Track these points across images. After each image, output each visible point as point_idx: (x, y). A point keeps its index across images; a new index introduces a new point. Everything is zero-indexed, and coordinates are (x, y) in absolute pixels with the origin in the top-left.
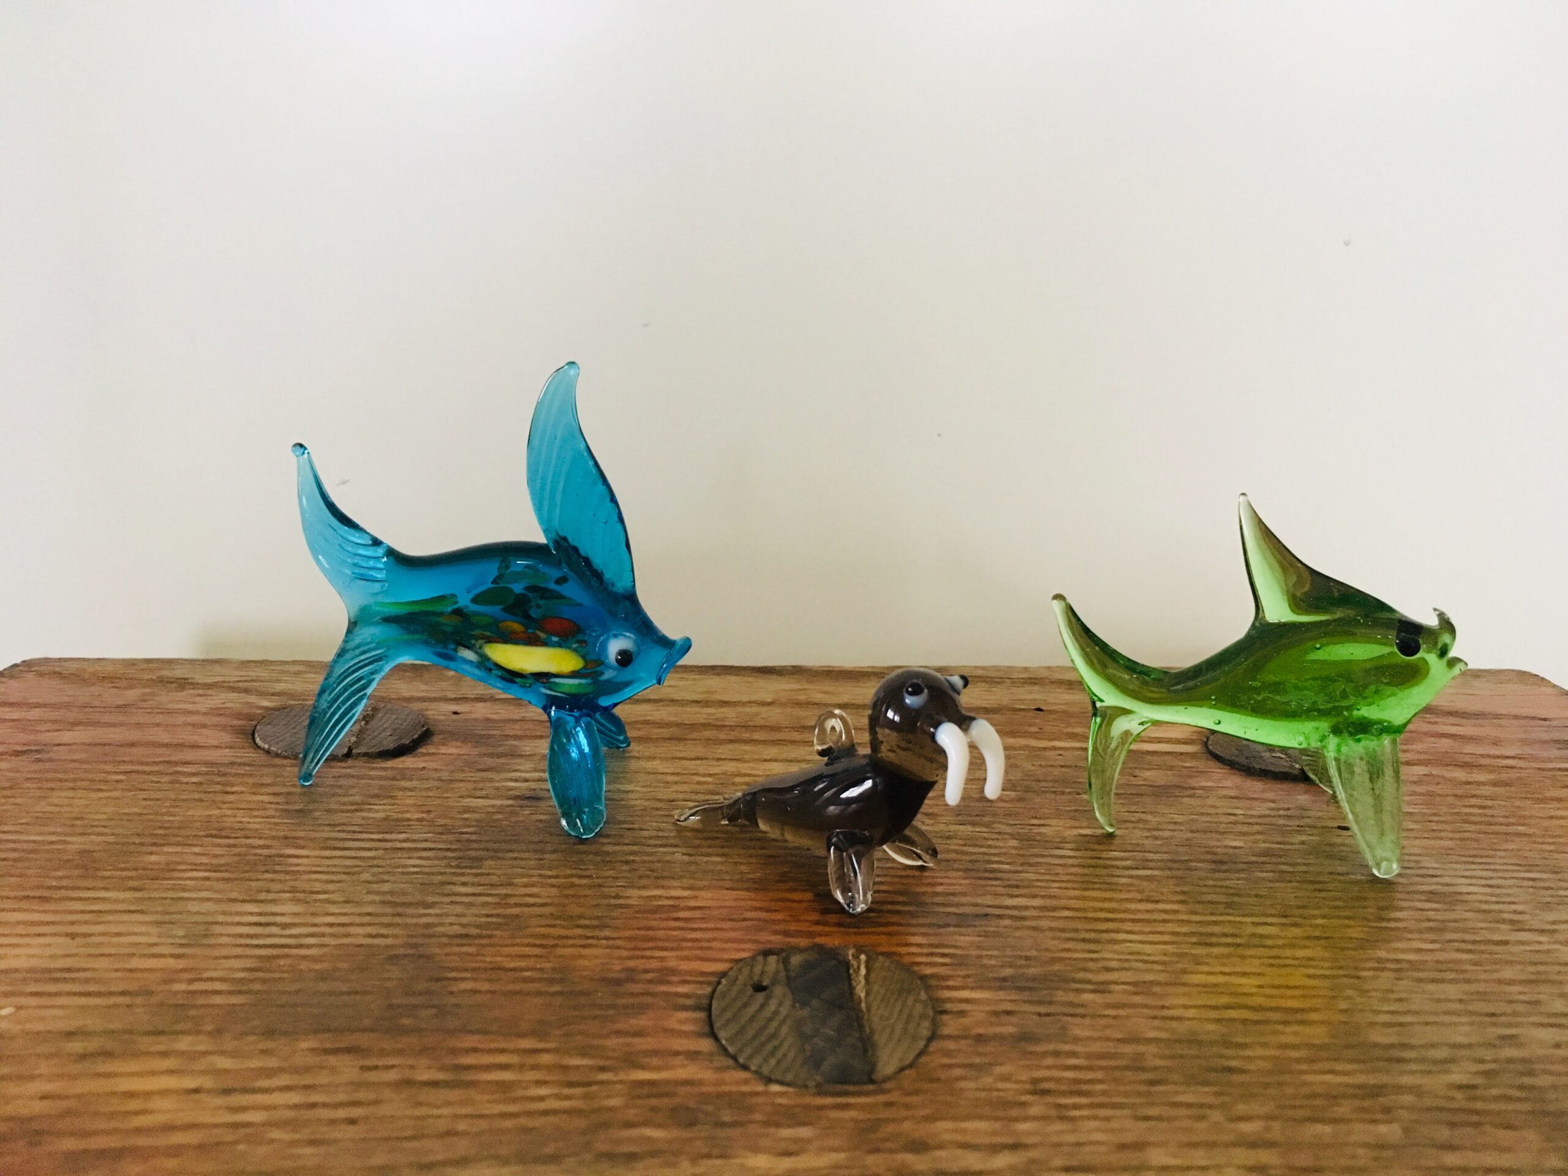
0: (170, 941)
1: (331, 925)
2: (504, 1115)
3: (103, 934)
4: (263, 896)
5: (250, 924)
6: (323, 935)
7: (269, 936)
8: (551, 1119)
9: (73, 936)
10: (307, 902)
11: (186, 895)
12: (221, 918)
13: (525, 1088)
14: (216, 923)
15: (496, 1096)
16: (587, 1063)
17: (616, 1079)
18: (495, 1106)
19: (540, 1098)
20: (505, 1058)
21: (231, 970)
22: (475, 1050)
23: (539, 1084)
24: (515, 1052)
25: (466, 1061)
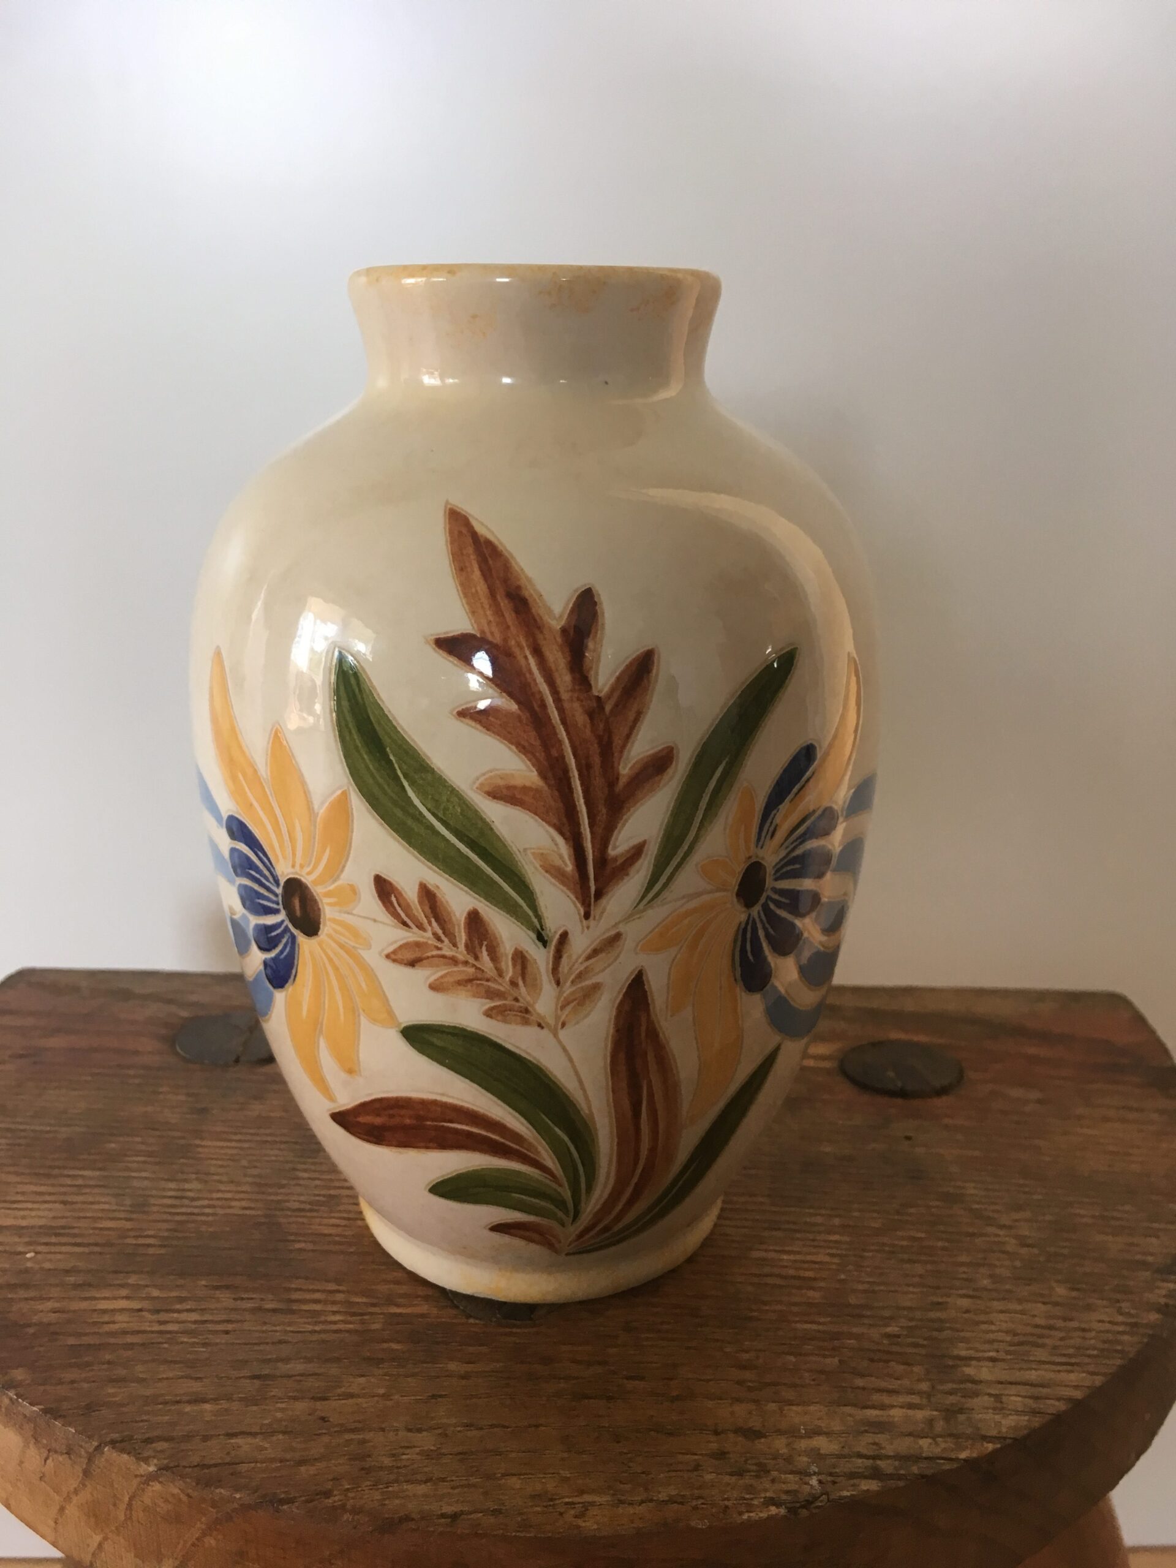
0: (122, 1208)
2: (312, 1332)
3: (84, 1203)
4: (180, 1176)
5: (170, 1197)
6: (214, 1207)
7: (182, 1206)
8: (342, 1336)
9: (64, 1203)
10: (206, 1182)
11: (133, 1174)
12: (154, 1192)
13: (326, 1316)
14: (152, 1196)
15: (310, 1320)
16: (364, 1300)
17: (379, 1312)
18: (308, 1326)
19: (335, 1323)
20: (317, 1296)
21: (160, 1230)
22: (300, 1290)
23: (334, 1313)
24: (324, 1291)
25: (296, 1296)
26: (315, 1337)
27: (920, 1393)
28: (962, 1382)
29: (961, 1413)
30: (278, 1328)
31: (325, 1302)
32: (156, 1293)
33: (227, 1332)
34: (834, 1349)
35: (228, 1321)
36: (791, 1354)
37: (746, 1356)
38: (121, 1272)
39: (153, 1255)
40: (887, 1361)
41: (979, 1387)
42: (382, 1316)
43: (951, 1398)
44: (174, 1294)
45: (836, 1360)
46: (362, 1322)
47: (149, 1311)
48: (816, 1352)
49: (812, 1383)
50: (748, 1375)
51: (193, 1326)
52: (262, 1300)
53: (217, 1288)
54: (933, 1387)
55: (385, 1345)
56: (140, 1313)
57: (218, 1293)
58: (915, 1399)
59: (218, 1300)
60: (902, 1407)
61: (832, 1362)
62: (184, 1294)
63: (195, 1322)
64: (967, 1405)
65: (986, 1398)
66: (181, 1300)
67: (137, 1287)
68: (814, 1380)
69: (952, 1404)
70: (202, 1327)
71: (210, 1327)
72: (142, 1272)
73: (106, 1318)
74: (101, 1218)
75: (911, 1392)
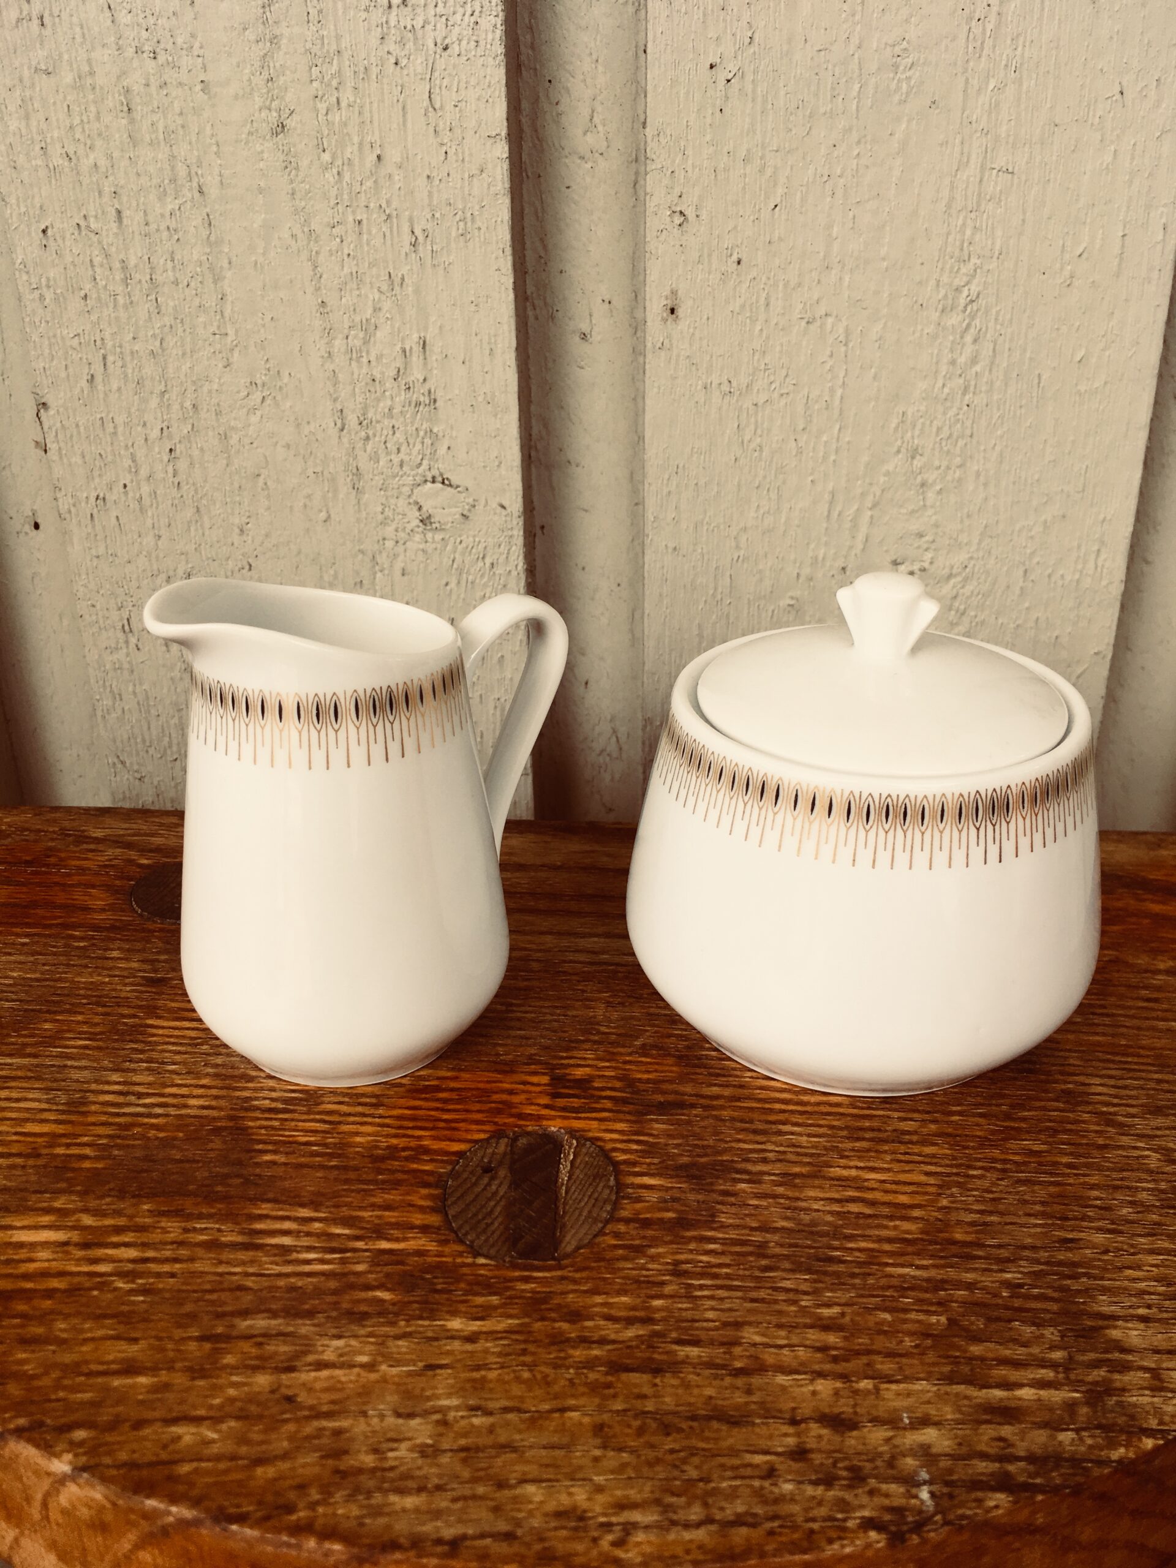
0: (54, 1107)
1: (175, 1096)
2: (280, 1275)
4: (127, 1066)
5: (114, 1093)
6: (166, 1105)
7: (127, 1105)
8: (314, 1280)
10: (159, 1073)
11: (71, 1063)
12: (95, 1087)
13: (298, 1252)
14: (92, 1092)
15: (277, 1259)
16: (347, 1232)
17: (365, 1247)
18: (274, 1267)
19: (308, 1262)
20: (287, 1225)
21: (99, 1136)
22: (267, 1217)
23: (310, 1249)
24: (295, 1219)
25: (259, 1226)
26: (281, 1283)
27: (1054, 1365)
28: (1106, 1351)
29: (1110, 1395)
30: (237, 1270)
31: (296, 1234)
32: (88, 1220)
33: (173, 1275)
34: (939, 1304)
35: (176, 1260)
36: (885, 1310)
37: (826, 1312)
38: (45, 1192)
39: (88, 1169)
40: (1010, 1321)
41: (1130, 1357)
42: (367, 1254)
43: (1095, 1372)
44: (109, 1222)
45: (943, 1319)
46: (343, 1261)
47: (76, 1245)
48: (916, 1307)
49: (915, 1351)
50: (832, 1339)
51: (130, 1266)
52: (219, 1230)
53: (163, 1214)
54: (1071, 1358)
55: (371, 1294)
56: (65, 1248)
57: (164, 1223)
58: (1048, 1374)
59: (165, 1231)
60: (1031, 1386)
61: (939, 1320)
62: (121, 1221)
63: (134, 1261)
64: (1118, 1385)
65: (1140, 1374)
66: (118, 1230)
67: (62, 1213)
68: (917, 1346)
69: (1096, 1383)
70: (140, 1267)
71: (153, 1267)
72: (71, 1192)
73: (23, 1254)
74: (27, 1120)
75: (1043, 1364)
